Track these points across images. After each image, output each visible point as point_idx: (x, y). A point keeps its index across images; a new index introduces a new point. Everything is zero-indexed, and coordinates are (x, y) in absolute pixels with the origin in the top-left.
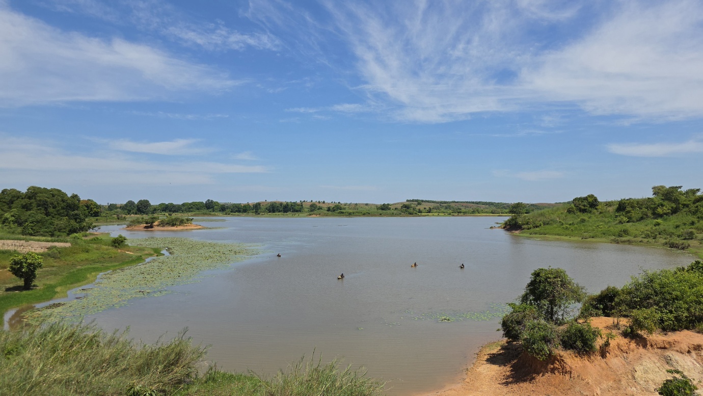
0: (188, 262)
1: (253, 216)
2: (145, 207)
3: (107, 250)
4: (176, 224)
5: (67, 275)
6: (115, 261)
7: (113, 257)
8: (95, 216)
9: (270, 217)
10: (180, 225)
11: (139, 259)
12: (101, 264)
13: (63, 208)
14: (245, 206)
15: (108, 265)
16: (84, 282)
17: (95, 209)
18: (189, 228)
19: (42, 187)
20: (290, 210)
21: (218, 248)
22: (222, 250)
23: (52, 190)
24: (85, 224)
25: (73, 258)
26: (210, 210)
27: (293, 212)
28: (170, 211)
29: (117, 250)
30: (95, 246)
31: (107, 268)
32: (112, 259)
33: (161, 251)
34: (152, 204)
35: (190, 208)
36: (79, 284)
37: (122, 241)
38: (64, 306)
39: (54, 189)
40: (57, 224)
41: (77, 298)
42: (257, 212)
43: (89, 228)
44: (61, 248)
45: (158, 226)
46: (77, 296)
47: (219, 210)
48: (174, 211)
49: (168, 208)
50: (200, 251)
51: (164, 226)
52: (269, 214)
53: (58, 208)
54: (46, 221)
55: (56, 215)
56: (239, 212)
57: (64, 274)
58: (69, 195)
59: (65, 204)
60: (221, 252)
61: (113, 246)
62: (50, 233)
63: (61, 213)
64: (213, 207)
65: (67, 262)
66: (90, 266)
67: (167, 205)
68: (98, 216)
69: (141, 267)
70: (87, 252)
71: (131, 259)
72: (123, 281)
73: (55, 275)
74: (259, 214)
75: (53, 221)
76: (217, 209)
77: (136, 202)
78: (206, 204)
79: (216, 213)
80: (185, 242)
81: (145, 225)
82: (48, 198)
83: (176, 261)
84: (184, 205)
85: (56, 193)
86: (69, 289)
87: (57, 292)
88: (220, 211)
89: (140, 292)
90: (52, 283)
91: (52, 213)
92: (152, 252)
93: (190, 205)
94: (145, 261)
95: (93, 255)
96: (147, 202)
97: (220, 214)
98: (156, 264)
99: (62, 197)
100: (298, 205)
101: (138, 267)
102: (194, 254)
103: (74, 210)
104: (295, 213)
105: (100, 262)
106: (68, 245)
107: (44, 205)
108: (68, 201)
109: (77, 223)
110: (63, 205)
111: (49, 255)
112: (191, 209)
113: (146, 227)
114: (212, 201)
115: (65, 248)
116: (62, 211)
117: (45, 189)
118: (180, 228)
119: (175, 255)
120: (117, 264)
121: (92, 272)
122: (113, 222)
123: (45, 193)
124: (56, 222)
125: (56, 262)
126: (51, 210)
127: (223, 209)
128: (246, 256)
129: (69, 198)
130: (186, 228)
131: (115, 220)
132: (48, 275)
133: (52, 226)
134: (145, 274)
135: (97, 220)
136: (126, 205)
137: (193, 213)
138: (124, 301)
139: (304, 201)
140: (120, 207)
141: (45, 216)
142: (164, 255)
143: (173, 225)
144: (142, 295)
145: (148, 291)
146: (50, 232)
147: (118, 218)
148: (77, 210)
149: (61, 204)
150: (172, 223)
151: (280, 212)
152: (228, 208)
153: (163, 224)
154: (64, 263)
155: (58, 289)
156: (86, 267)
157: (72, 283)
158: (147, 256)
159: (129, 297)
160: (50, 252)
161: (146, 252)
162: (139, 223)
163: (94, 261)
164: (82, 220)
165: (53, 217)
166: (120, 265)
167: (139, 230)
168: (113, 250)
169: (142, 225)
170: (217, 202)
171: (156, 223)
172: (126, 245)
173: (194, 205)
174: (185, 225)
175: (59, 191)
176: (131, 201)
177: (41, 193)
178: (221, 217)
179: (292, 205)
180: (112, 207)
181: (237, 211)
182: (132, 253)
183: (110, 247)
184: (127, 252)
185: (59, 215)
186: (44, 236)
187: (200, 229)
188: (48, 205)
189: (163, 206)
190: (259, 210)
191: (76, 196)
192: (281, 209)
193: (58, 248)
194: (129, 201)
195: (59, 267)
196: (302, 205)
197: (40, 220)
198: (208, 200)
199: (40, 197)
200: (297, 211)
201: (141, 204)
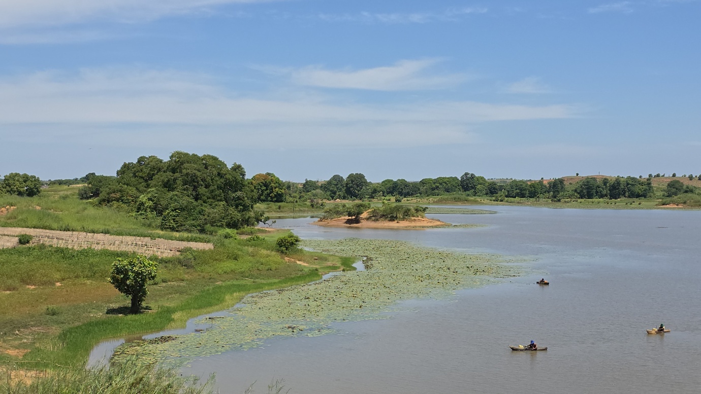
0: (388, 283)
1: (546, 204)
2: (358, 186)
3: (268, 256)
4: (396, 217)
5: (198, 294)
6: (274, 276)
7: (273, 268)
8: (277, 201)
9: (579, 207)
10: (403, 219)
11: (314, 274)
12: (252, 280)
13: (219, 188)
14: (533, 186)
15: (263, 281)
16: (216, 308)
17: (277, 189)
18: (418, 224)
19: (191, 153)
20: (624, 195)
21: (449, 262)
22: (455, 266)
23: (206, 157)
24: (252, 214)
25: (212, 269)
26: (468, 192)
27: (629, 197)
28: (401, 194)
29: (282, 258)
30: (250, 249)
31: (258, 287)
32: (271, 272)
33: (354, 262)
34: (368, 181)
35: (433, 189)
36: (209, 309)
37: (292, 244)
38: (173, 341)
39: (209, 156)
40: (209, 213)
41: (196, 331)
42: (555, 197)
43: (258, 220)
44: (198, 251)
45: (368, 219)
46: (198, 328)
47: (484, 192)
48: (407, 195)
49: (397, 189)
50: (415, 267)
51: (377, 220)
52: (579, 200)
53: (212, 188)
54: (194, 208)
55: (209, 198)
56: (523, 196)
57: (194, 292)
58: (230, 166)
59: (222, 180)
60: (452, 270)
61: (278, 251)
62: (199, 228)
63: (216, 195)
64: (474, 187)
65: (202, 274)
66: (235, 282)
67: (395, 183)
68: (282, 201)
69: (311, 288)
70: (235, 259)
71: (300, 273)
72: (273, 309)
73: (181, 293)
74: (559, 201)
75: (204, 208)
76: (481, 191)
77: (345, 177)
78: (463, 181)
79: (478, 199)
80: (400, 249)
81: (347, 218)
82: (199, 171)
83: (368, 282)
84: (423, 182)
85: (211, 162)
86: (193, 316)
87: (173, 320)
88: (487, 194)
89: (289, 327)
90: (172, 305)
91: (204, 195)
92: (339, 264)
93: (434, 183)
94: (321, 278)
95: (242, 266)
96: (361, 177)
97: (486, 200)
98: (337, 283)
99: (219, 168)
100: (642, 184)
101: (306, 288)
102: (403, 271)
103: (236, 191)
104: (635, 199)
105: (251, 276)
106: (209, 246)
107: (192, 182)
108: (228, 176)
109: (239, 212)
110: (220, 181)
111: (180, 262)
112: (436, 191)
113: (349, 222)
114: (472, 175)
115: (204, 252)
116: (217, 192)
117: (194, 155)
118: (403, 224)
119: (373, 271)
120: (276, 281)
121: (235, 291)
122: (304, 211)
123: (195, 163)
124: (207, 209)
125: (188, 273)
126: (202, 190)
127: (493, 190)
128: (492, 279)
129: (228, 171)
130: (413, 224)
131: (307, 209)
132: (170, 294)
133: (201, 217)
134: (312, 299)
135: (279, 208)
136: (329, 183)
137: (437, 198)
138: (260, 339)
139: (658, 176)
140: (321, 187)
141: (193, 201)
142: (355, 269)
143: (392, 219)
144: (290, 333)
145: (301, 327)
146: (199, 225)
147: (312, 206)
148: (240, 190)
149: (216, 181)
150: (390, 215)
151: (602, 196)
152: (501, 188)
153: (376, 216)
154: (199, 275)
155: (176, 316)
156: (229, 283)
157: (200, 307)
158: (326, 271)
159: (271, 333)
160: (181, 257)
161: (329, 264)
162: (338, 213)
163: (243, 275)
164: (246, 208)
165: (205, 202)
166: (280, 282)
167: (337, 227)
168: (275, 257)
169: (343, 218)
170: (482, 178)
171: (364, 215)
172: (298, 250)
173: (441, 184)
174: (413, 218)
175: (215, 159)
176: (338, 176)
177: (188, 162)
178: (486, 206)
179: (628, 184)
180: (309, 186)
181: (517, 195)
182: (306, 264)
183: (274, 253)
184: (298, 262)
185: (213, 198)
186: (190, 231)
187: (436, 227)
188: (198, 183)
189: (389, 185)
190: (561, 194)
191: (239, 167)
192: (604, 192)
193: (194, 251)
194: (335, 176)
195: (191, 281)
196: (650, 184)
197: (186, 207)
198: (466, 174)
199: (189, 169)
200: (638, 196)
201: (352, 181)
